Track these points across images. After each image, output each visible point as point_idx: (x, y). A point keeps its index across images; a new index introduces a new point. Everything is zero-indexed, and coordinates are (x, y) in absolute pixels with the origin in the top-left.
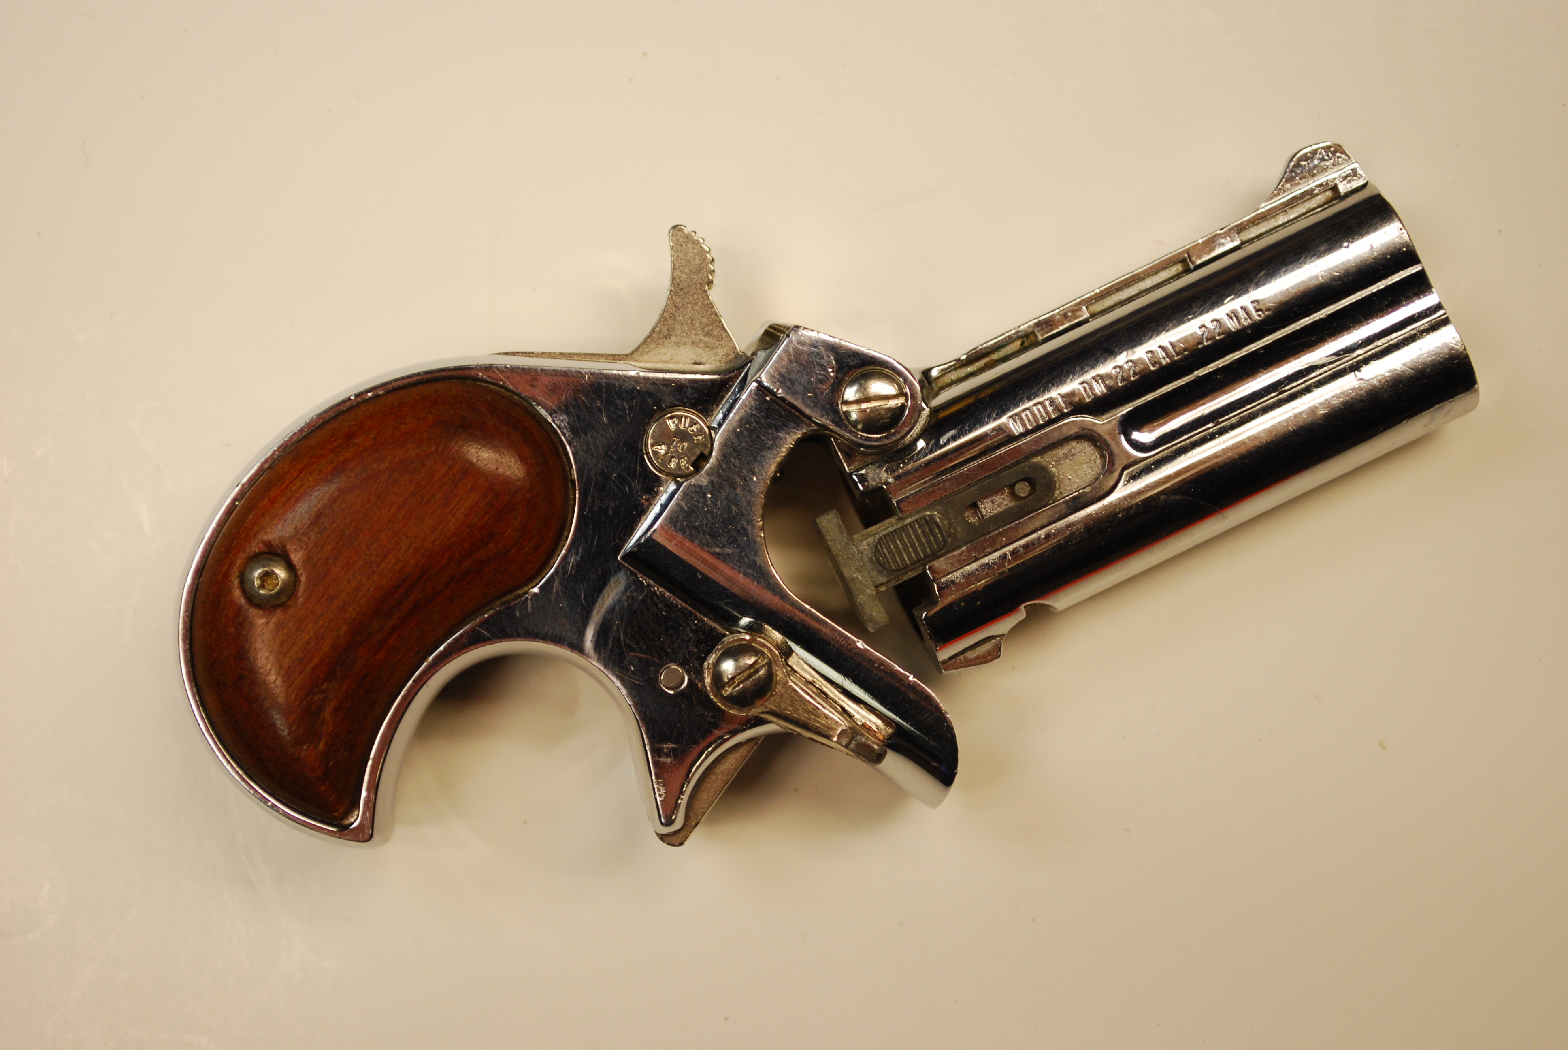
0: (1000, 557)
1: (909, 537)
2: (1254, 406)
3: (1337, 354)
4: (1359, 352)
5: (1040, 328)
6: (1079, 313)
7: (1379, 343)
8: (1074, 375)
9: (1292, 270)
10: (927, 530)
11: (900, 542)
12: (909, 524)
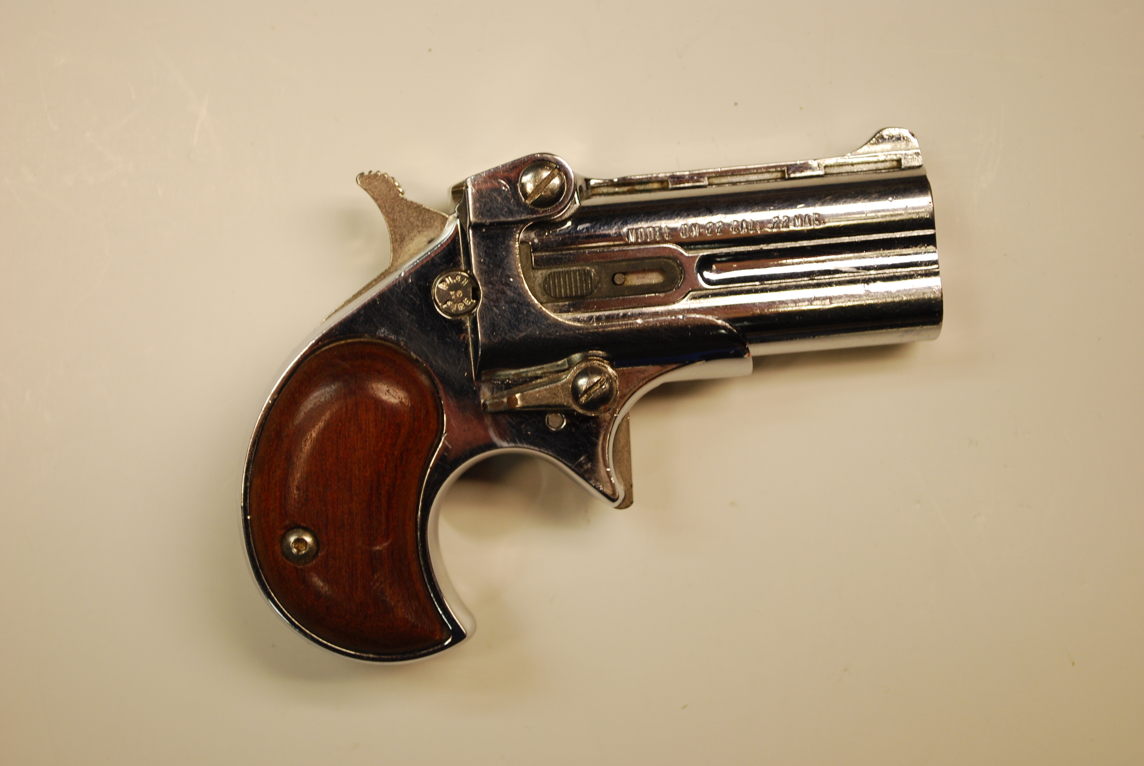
0: (589, 317)
1: (570, 279)
2: (791, 282)
3: (858, 268)
4: (873, 272)
5: (672, 180)
6: (702, 179)
7: (887, 271)
8: (681, 217)
9: (850, 203)
10: (583, 278)
11: (563, 279)
12: (573, 271)
